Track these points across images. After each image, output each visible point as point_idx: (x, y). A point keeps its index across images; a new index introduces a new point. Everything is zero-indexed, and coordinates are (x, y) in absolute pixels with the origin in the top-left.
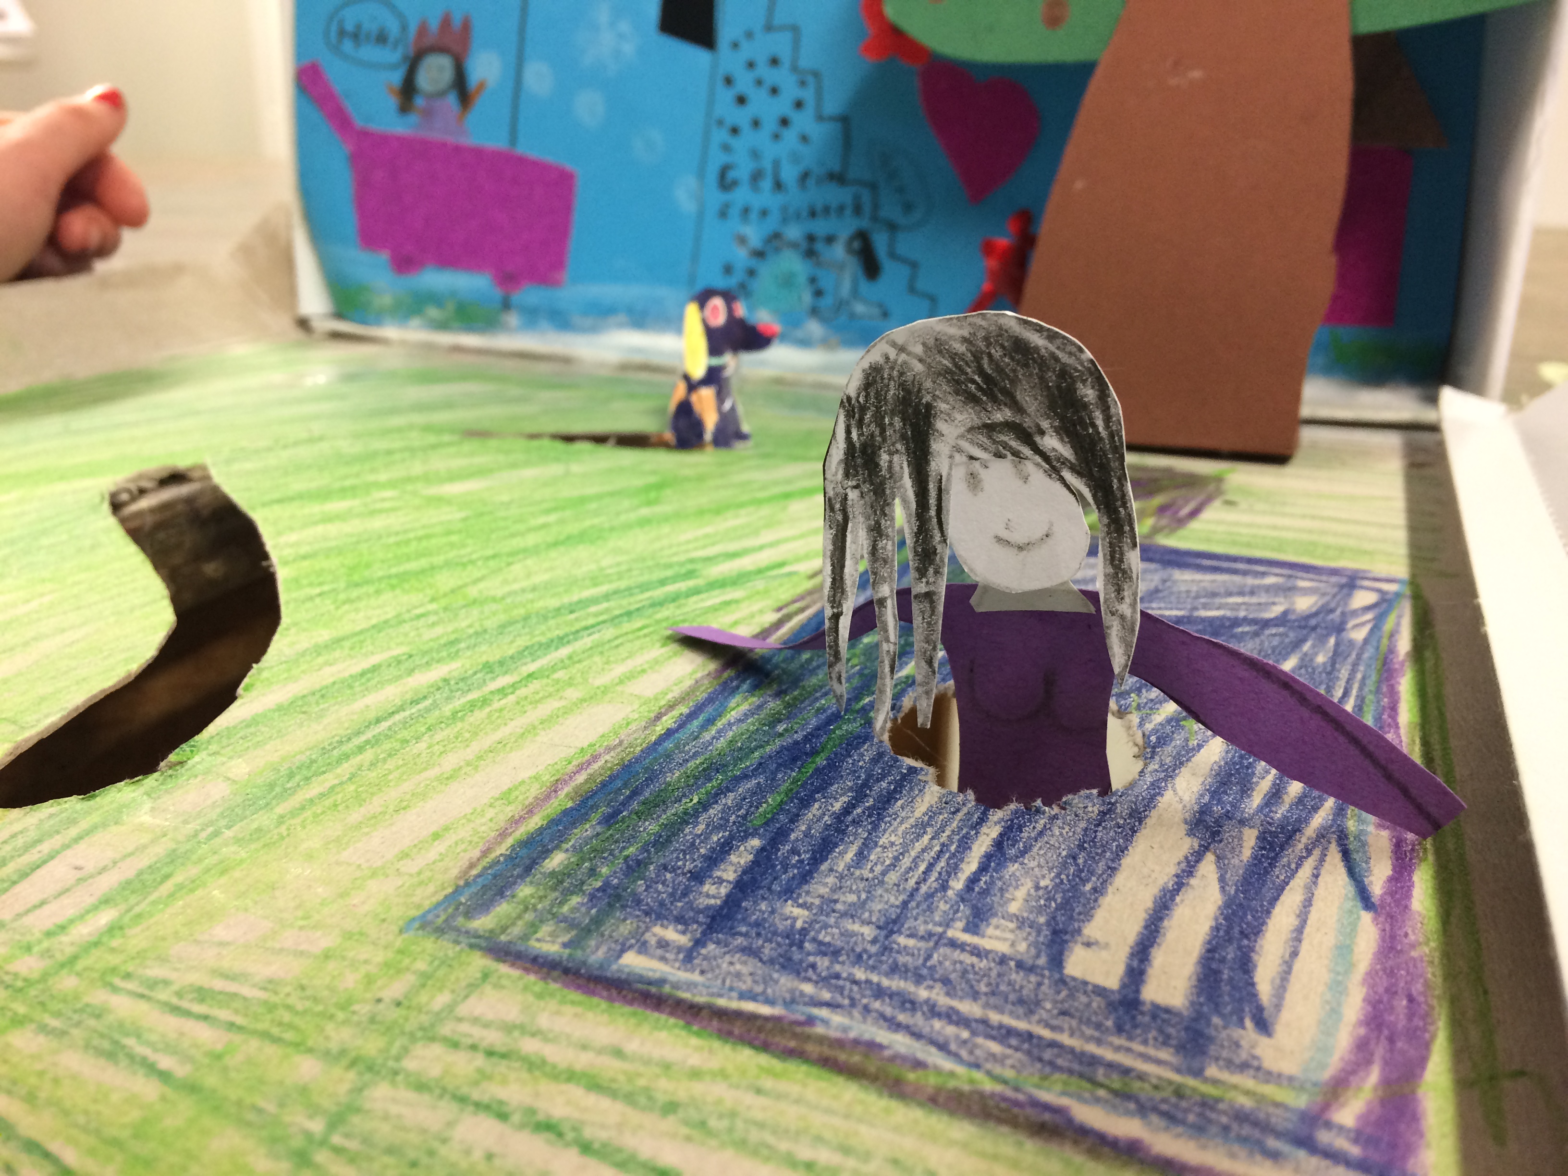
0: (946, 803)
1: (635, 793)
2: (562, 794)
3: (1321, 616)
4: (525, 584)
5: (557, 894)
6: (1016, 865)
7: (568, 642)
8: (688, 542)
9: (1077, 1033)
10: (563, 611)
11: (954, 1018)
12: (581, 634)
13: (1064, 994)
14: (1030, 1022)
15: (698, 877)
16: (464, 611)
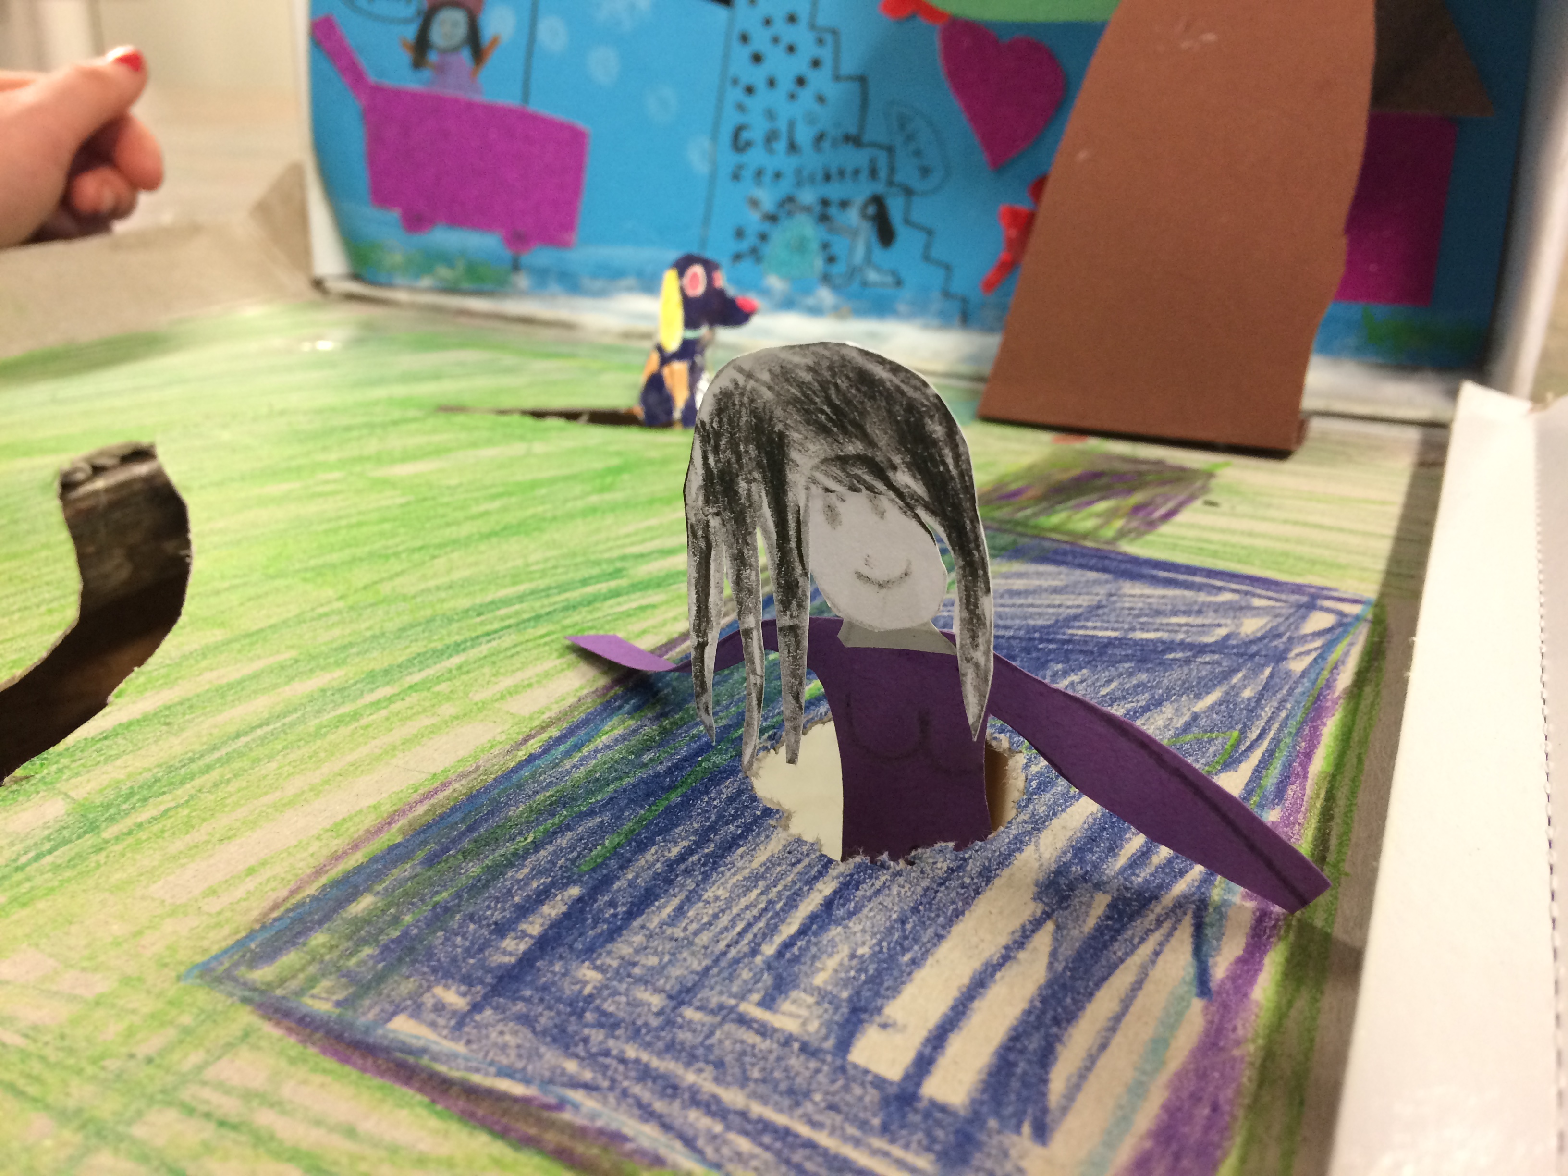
0: (789, 853)
1: (471, 829)
2: (395, 827)
3: (1266, 641)
4: (444, 580)
5: (350, 944)
6: (840, 929)
7: (464, 650)
8: (628, 536)
9: (838, 1132)
10: (470, 613)
11: (714, 1108)
12: (481, 640)
13: (840, 1083)
14: (791, 1117)
15: (501, 930)
16: (369, 610)
